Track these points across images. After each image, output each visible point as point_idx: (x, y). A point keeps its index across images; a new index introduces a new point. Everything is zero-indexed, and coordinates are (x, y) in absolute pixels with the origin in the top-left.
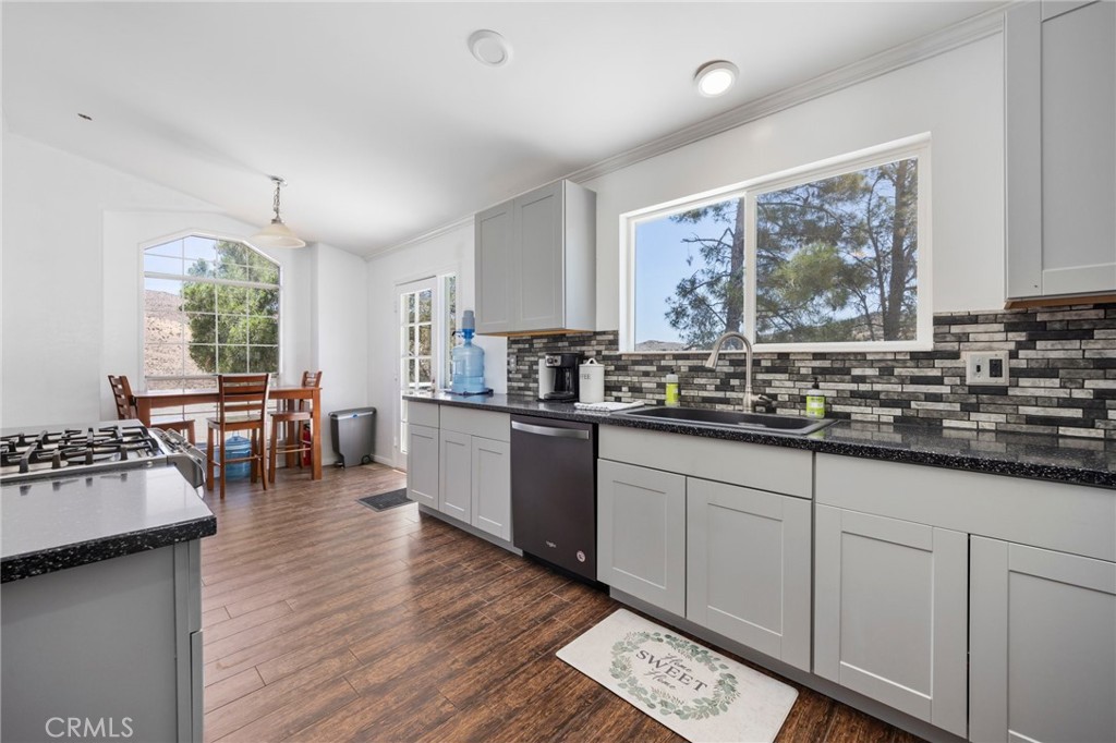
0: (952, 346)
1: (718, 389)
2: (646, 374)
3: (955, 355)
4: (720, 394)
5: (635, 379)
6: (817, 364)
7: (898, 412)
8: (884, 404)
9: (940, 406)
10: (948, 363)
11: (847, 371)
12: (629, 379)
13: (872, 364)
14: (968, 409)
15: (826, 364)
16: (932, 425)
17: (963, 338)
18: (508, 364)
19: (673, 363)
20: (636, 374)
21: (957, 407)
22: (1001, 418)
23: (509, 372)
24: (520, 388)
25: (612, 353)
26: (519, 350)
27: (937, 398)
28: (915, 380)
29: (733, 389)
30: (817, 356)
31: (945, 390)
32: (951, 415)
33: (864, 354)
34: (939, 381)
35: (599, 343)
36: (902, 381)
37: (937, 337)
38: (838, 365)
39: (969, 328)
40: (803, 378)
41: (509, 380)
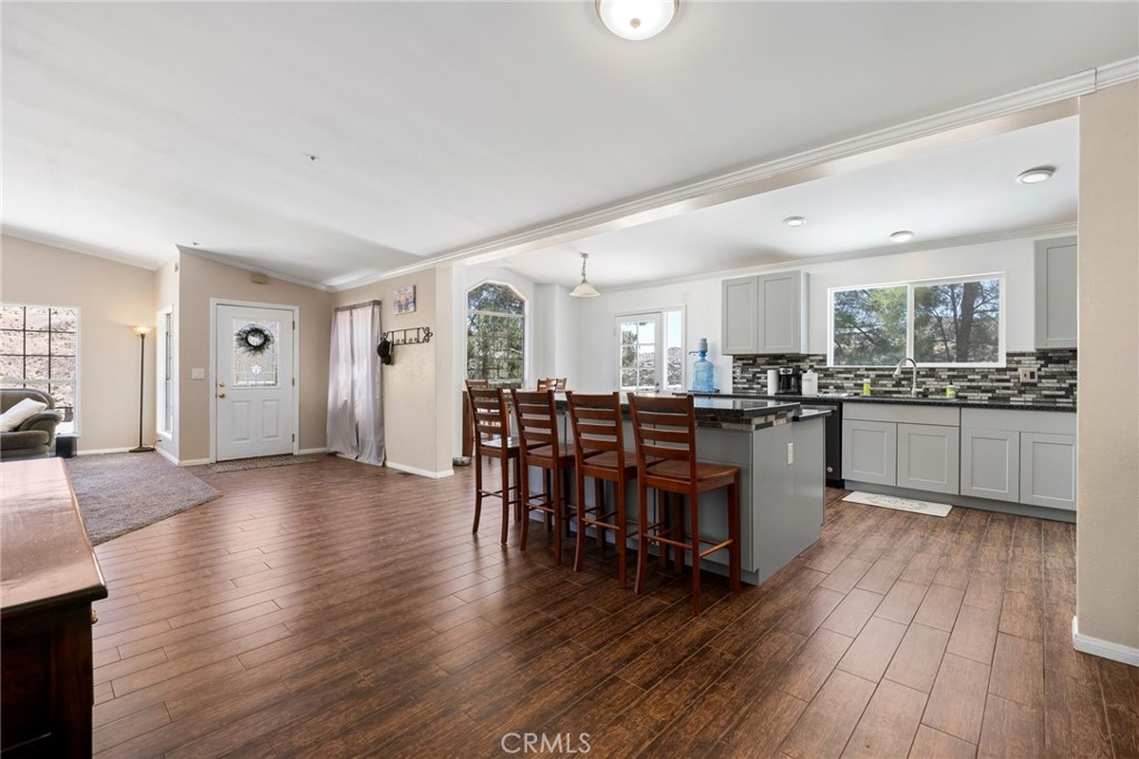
0: (1014, 366)
1: (893, 386)
2: (847, 379)
3: (1016, 370)
4: (896, 389)
5: (839, 382)
6: (950, 373)
7: (990, 395)
8: (983, 391)
9: (1009, 392)
10: (1013, 373)
11: (966, 377)
12: (833, 381)
13: (978, 373)
14: (1021, 392)
15: (955, 373)
16: (1007, 398)
17: (1019, 362)
18: (734, 372)
19: (865, 373)
20: (840, 379)
21: (1016, 392)
22: (1034, 396)
23: (734, 378)
24: (744, 388)
25: (822, 367)
26: (744, 364)
27: (1008, 388)
28: (998, 381)
29: (903, 386)
30: (950, 369)
31: (1011, 385)
32: (1014, 395)
33: (974, 369)
34: (1008, 381)
35: (811, 361)
36: (992, 381)
37: (1008, 362)
38: (961, 374)
39: (1021, 358)
40: (943, 380)
41: (734, 383)
